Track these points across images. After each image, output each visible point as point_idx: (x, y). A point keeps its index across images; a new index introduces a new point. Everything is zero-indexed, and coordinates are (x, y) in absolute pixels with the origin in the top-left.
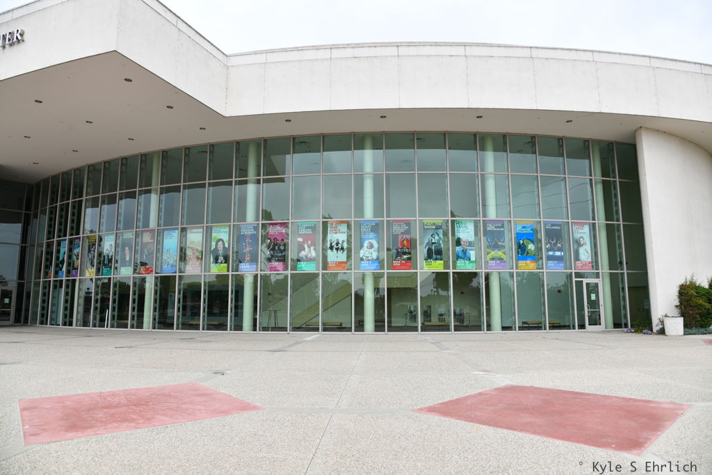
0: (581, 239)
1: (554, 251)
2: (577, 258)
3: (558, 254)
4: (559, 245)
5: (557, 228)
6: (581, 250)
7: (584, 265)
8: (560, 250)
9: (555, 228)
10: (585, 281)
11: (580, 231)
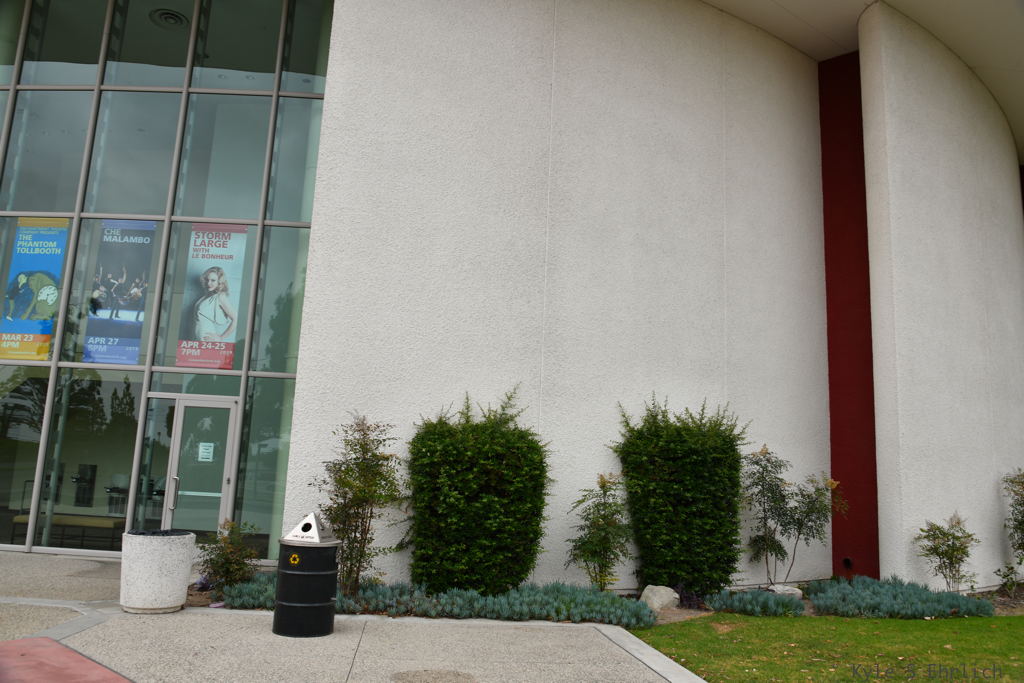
0: (213, 276)
1: (116, 307)
2: (188, 331)
3: (127, 316)
4: (134, 291)
5: (139, 240)
6: (207, 308)
7: (210, 351)
8: (137, 305)
9: (133, 240)
10: (183, 401)
11: (214, 250)
